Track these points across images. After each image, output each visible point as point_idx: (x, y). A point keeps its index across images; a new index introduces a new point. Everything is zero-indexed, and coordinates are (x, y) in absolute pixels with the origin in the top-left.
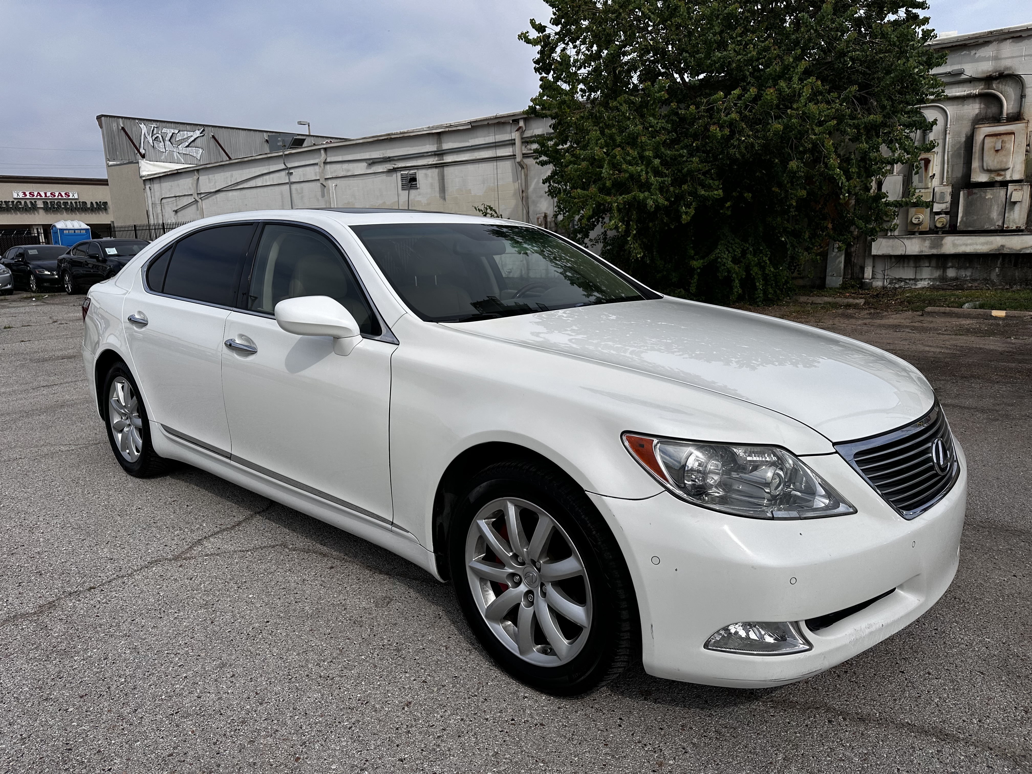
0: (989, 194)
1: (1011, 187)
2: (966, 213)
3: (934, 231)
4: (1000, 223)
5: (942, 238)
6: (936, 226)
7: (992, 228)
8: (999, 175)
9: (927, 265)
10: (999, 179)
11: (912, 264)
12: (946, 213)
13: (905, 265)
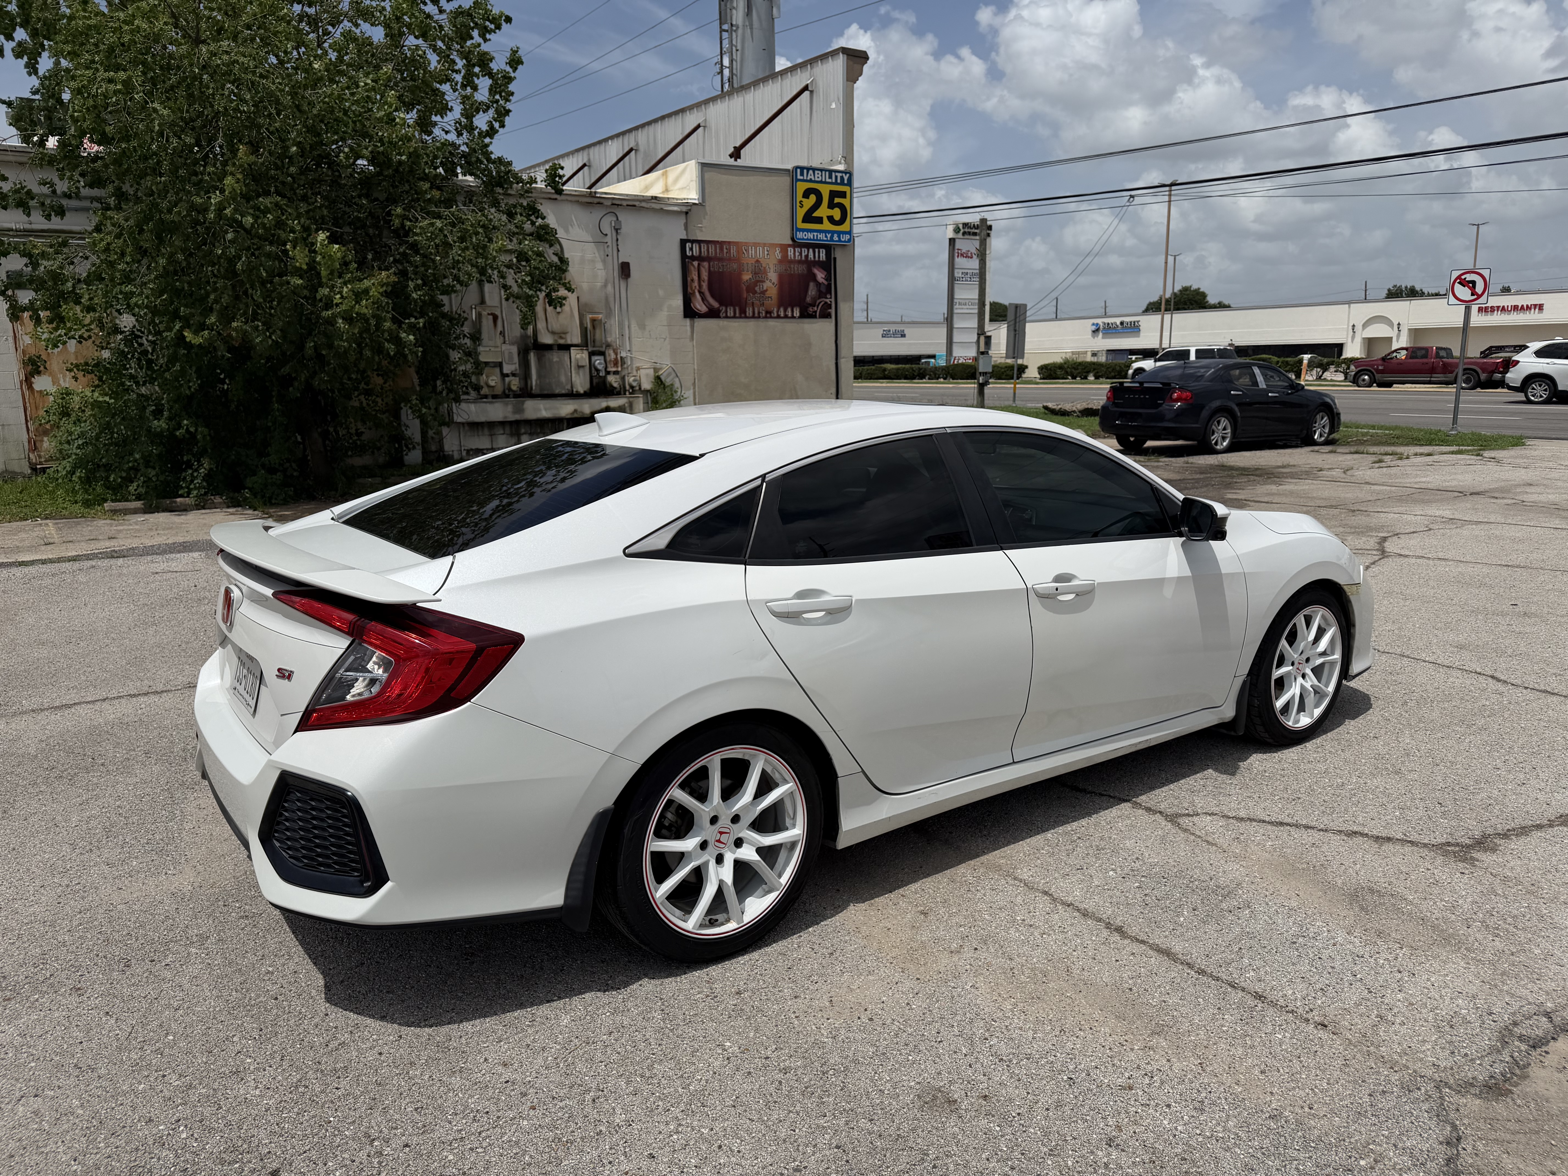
0: (555, 356)
1: (573, 351)
2: (539, 376)
3: (506, 394)
4: (569, 387)
5: (523, 403)
6: (510, 389)
7: (563, 392)
8: (561, 338)
9: (502, 432)
10: (562, 342)
11: (486, 431)
12: (514, 375)
13: (480, 433)
